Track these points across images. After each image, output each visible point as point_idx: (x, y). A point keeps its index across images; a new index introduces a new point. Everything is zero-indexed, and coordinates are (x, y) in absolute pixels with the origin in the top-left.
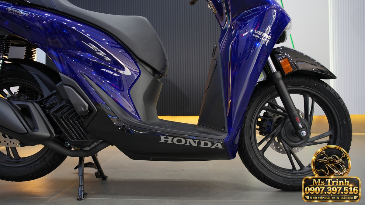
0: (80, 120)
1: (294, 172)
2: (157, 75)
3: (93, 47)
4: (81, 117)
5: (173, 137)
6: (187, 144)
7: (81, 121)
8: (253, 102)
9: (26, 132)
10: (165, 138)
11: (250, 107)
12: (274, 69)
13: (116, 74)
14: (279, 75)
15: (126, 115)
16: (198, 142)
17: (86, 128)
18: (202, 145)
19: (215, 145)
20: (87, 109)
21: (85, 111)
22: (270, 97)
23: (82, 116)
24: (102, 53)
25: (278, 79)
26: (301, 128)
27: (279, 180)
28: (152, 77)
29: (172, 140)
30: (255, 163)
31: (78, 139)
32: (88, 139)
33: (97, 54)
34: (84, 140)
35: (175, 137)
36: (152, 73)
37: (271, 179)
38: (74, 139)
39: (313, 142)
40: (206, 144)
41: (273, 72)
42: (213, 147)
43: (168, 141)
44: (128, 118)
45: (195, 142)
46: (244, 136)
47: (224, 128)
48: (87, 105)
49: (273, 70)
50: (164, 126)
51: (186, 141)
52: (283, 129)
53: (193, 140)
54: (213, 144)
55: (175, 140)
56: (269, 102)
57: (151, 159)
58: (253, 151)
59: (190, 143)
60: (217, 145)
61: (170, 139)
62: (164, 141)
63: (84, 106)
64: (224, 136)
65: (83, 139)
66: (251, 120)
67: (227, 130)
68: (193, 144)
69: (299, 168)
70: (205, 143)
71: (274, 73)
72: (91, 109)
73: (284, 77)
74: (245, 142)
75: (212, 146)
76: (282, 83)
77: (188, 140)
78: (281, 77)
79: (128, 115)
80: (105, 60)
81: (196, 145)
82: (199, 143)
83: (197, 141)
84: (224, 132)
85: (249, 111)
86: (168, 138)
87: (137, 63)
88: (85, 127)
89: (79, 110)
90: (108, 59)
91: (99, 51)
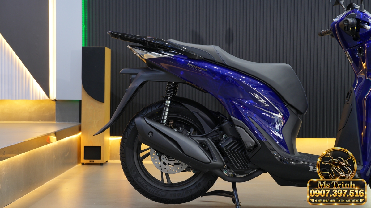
0: (243, 153)
3: (257, 96)
4: (246, 150)
9: (210, 161)
13: (272, 117)
20: (254, 144)
23: (248, 150)
24: (263, 101)
28: (296, 117)
31: (241, 168)
32: (248, 168)
33: (259, 101)
36: (296, 114)
38: (238, 167)
43: (315, 171)
47: (360, 161)
48: (254, 141)
57: (296, 185)
62: (313, 170)
63: (252, 143)
65: (245, 168)
67: (362, 164)
72: (256, 146)
80: (264, 106)
84: (360, 165)
86: (316, 168)
87: (287, 107)
88: (250, 158)
89: (248, 146)
90: (266, 105)
91: (261, 99)
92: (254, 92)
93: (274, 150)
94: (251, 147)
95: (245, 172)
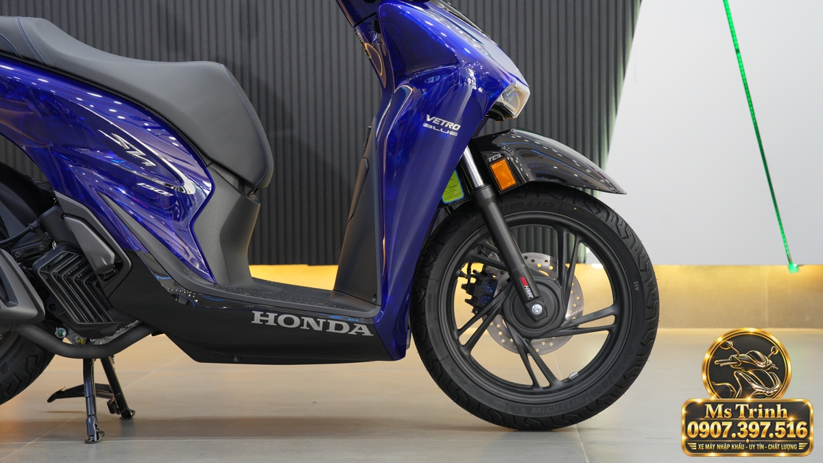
0: (94, 284)
1: (535, 390)
2: (247, 189)
3: (121, 141)
4: (98, 277)
5: (276, 314)
6: (303, 326)
7: (98, 284)
8: (444, 244)
10: (261, 315)
11: (437, 255)
12: (479, 181)
14: (488, 193)
15: (187, 274)
16: (324, 322)
17: (108, 298)
18: (332, 329)
19: (356, 330)
20: (112, 262)
21: (109, 267)
22: (478, 235)
23: (100, 275)
24: (138, 153)
25: (487, 201)
26: (531, 299)
27: (498, 406)
28: (238, 195)
29: (276, 318)
30: (447, 369)
31: (91, 320)
32: (109, 320)
33: (128, 154)
34: (102, 321)
35: (280, 314)
36: (237, 187)
37: (480, 403)
38: (82, 320)
39: (576, 327)
40: (339, 327)
41: (476, 187)
42: (353, 332)
43: (267, 321)
44: (191, 278)
45: (318, 323)
46: (424, 313)
47: (375, 296)
48: (112, 255)
49: (477, 183)
50: (261, 294)
51: (302, 321)
52: (508, 300)
53: (315, 319)
54: (352, 327)
55: (281, 319)
56: (480, 243)
57: (235, 360)
58: (444, 345)
59: (308, 325)
60: (360, 329)
61: (272, 316)
62: (261, 320)
63: (107, 257)
64: (374, 312)
65: (100, 320)
66: (440, 281)
67: (379, 302)
68: (316, 327)
69: (547, 384)
70: (336, 324)
71: (480, 188)
72: (119, 264)
73: (499, 196)
74: (426, 326)
75: (350, 331)
76: (493, 208)
77: (306, 319)
78: (492, 197)
79: (191, 272)
80: (144, 166)
81: (320, 329)
82: (326, 325)
83: (321, 321)
84: (375, 304)
85: (435, 263)
86: (268, 316)
87: (207, 168)
88: (107, 296)
89: (98, 265)
90: (149, 163)
91: (132, 149)
92: (112, 130)
93: (167, 274)
94: (105, 268)
95: (102, 332)
